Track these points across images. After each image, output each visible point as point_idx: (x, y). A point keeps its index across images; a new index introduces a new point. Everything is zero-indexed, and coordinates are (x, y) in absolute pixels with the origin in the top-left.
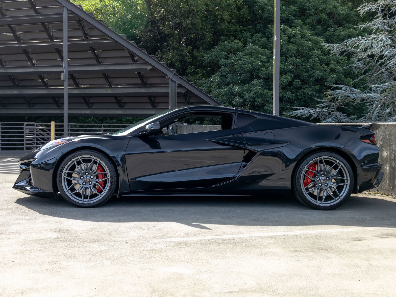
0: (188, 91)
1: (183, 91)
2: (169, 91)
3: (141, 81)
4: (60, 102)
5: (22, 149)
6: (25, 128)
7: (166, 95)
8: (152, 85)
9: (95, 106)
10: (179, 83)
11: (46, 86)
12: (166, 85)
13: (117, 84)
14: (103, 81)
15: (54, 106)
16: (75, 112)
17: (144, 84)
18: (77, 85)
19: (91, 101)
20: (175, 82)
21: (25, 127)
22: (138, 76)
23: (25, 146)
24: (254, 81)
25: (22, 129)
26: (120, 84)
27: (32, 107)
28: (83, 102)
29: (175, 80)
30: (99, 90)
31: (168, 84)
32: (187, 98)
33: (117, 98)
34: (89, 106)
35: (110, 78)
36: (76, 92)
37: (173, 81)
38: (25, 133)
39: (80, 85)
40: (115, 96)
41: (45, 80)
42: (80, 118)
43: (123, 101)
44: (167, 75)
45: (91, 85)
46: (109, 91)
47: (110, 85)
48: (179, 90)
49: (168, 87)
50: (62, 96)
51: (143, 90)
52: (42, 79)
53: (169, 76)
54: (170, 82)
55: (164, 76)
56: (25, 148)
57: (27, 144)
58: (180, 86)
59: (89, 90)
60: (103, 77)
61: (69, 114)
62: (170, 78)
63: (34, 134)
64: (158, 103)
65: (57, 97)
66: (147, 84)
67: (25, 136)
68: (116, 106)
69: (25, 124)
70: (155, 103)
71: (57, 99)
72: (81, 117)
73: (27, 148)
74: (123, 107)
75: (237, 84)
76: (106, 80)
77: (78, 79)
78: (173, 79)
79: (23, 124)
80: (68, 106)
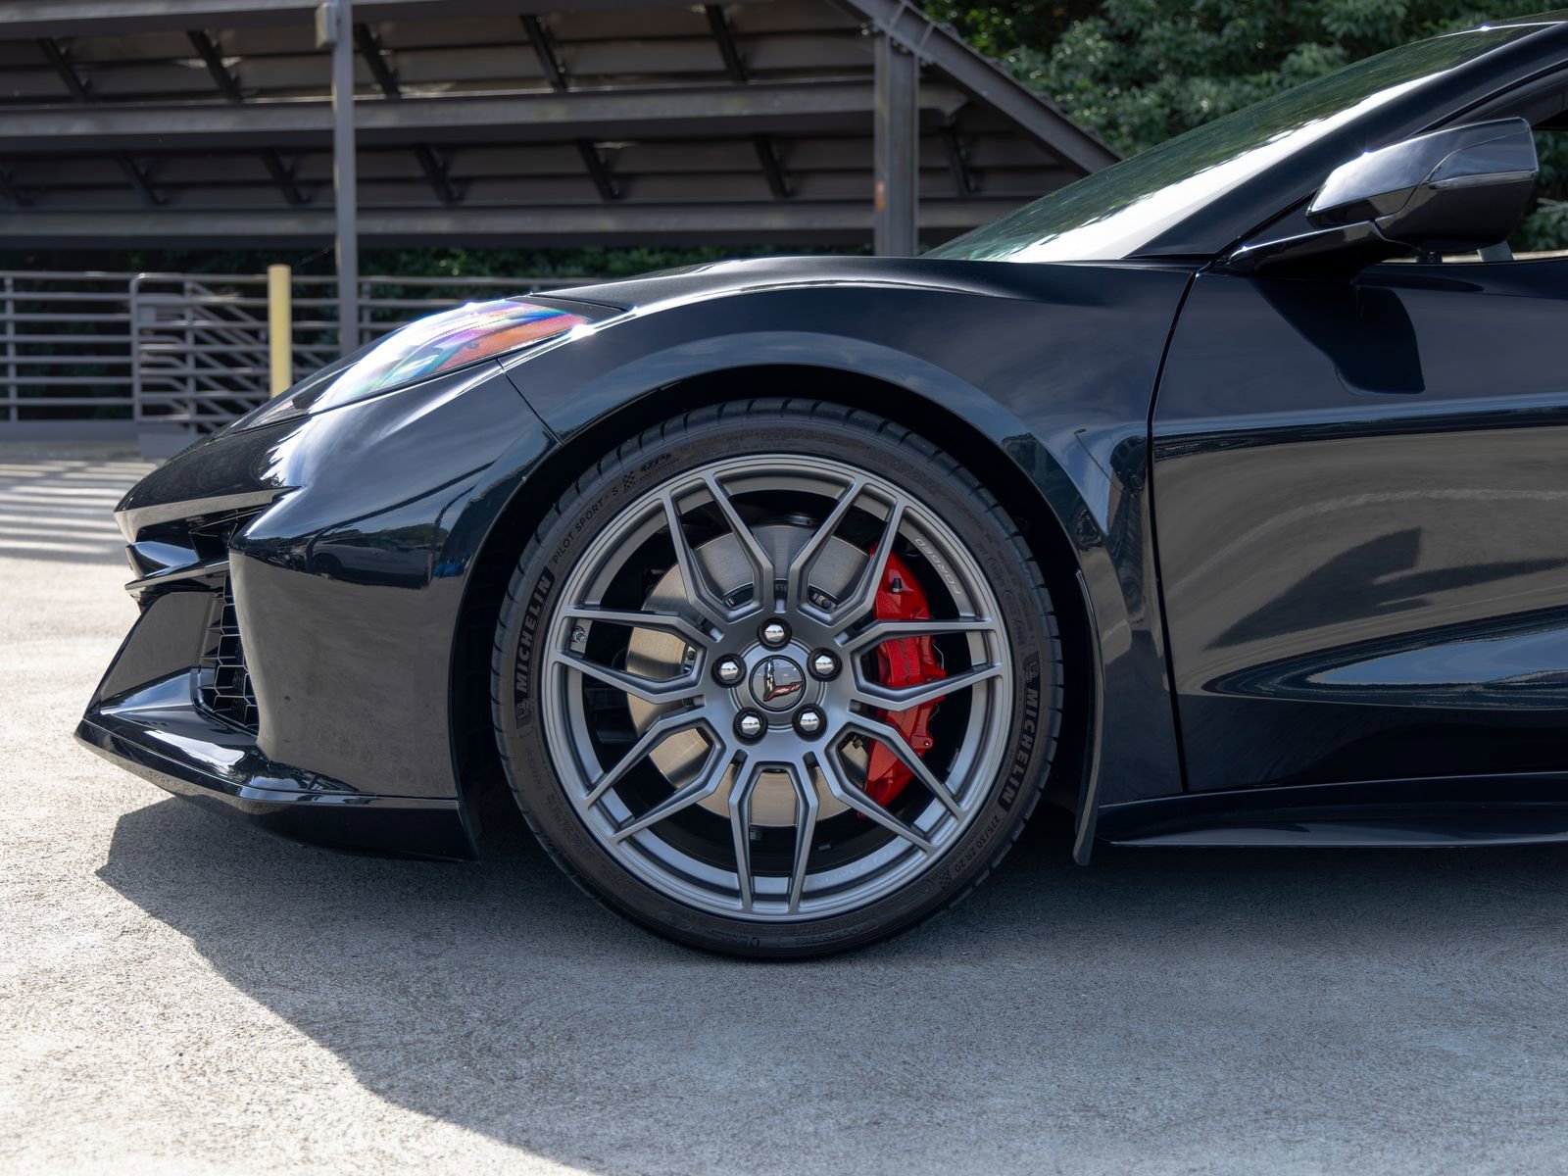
0: (975, 104)
1: (949, 104)
2: (879, 102)
3: (726, 59)
4: (302, 175)
5: (125, 413)
6: (133, 305)
7: (858, 131)
8: (778, 78)
9: (477, 195)
10: (929, 58)
11: (231, 90)
12: (862, 75)
13: (593, 78)
14: (526, 61)
15: (275, 197)
16: (379, 226)
17: (739, 74)
18: (389, 82)
19: (460, 166)
20: (910, 54)
21: (134, 298)
22: (705, 28)
23: (139, 398)
24: (1299, 54)
25: (121, 307)
26: (610, 77)
27: (165, 203)
28: (418, 171)
29: (908, 43)
30: (501, 107)
31: (870, 69)
32: (961, 142)
33: (593, 150)
34: (450, 193)
35: (562, 43)
36: (386, 119)
37: (897, 49)
38: (135, 327)
39: (406, 84)
40: (583, 140)
41: (228, 62)
42: (404, 258)
43: (622, 167)
44: (865, 18)
45: (462, 83)
46: (556, 113)
47: (560, 82)
48: (927, 100)
49: (870, 84)
50: (321, 145)
51: (733, 106)
52: (213, 55)
53: (879, 23)
54: (881, 54)
55: (850, 22)
56: (137, 410)
57: (146, 388)
58: (933, 76)
59: (453, 109)
60: (525, 37)
61: (362, 238)
62: (881, 33)
63: (180, 334)
64: (804, 173)
65: (288, 151)
66: (755, 74)
67: (136, 348)
68: (590, 192)
69: (133, 285)
70: (790, 173)
71: (287, 162)
72: (410, 252)
73: (148, 410)
74: (620, 196)
75: (1201, 73)
76: (539, 54)
77: (397, 51)
78: (900, 37)
79: (123, 286)
80: (359, 197)
